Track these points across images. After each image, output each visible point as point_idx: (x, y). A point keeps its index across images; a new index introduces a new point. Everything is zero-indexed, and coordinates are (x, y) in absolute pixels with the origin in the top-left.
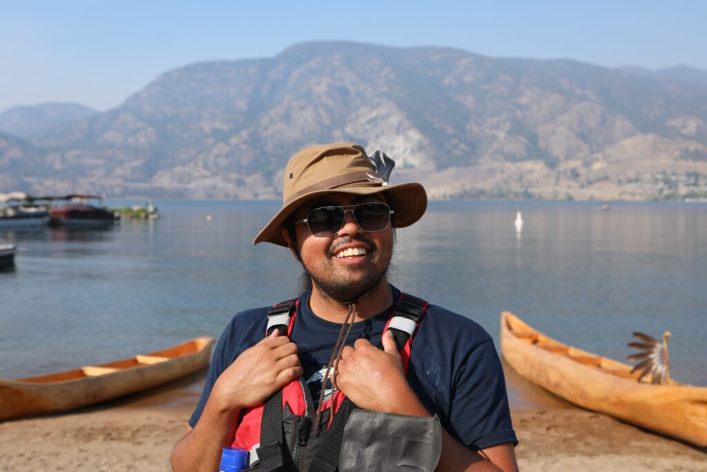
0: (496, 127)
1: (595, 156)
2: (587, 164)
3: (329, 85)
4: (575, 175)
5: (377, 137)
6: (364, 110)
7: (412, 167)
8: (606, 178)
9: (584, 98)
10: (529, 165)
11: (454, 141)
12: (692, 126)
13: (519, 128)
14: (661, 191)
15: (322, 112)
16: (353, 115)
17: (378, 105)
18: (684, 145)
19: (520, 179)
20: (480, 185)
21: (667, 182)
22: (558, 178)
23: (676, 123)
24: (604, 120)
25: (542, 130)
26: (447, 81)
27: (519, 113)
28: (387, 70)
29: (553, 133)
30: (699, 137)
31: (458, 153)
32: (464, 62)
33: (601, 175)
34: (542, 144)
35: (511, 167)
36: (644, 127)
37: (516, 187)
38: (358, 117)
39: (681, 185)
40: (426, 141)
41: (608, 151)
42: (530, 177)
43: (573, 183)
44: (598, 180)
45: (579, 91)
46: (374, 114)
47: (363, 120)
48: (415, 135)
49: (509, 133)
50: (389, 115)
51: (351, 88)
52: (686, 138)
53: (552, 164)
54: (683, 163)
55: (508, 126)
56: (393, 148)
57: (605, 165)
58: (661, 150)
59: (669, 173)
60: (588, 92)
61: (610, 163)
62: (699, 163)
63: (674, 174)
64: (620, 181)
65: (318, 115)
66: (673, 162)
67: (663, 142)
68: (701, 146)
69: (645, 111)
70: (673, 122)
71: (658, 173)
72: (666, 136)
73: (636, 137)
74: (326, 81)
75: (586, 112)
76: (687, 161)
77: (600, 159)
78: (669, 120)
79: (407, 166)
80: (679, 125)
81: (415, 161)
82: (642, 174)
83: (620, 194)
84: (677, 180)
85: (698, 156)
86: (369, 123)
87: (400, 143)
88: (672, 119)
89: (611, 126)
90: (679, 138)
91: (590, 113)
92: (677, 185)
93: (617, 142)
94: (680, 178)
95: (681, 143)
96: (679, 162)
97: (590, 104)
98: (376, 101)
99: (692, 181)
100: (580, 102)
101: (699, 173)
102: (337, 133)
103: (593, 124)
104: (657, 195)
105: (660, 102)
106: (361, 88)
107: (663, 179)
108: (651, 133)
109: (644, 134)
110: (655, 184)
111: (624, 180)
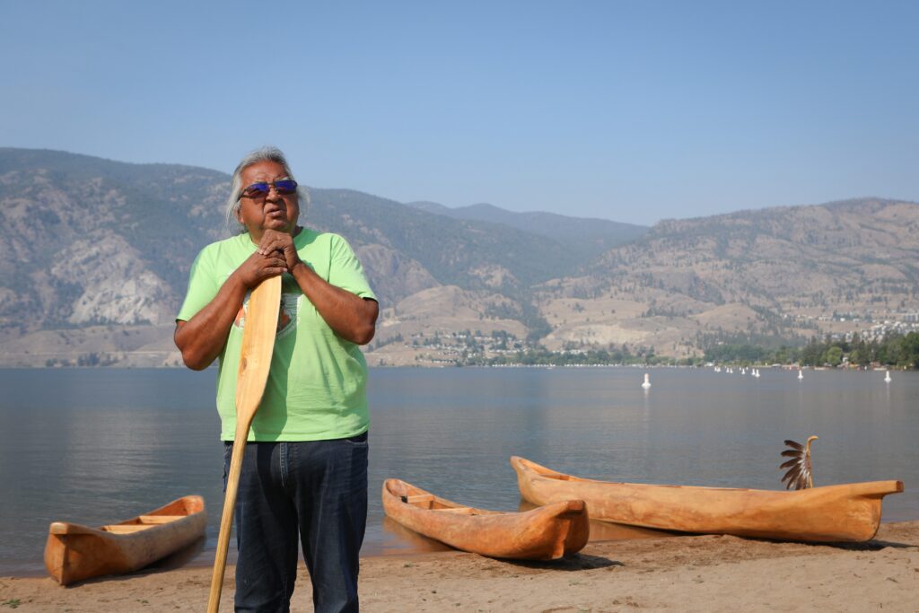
1: (385, 311)
3: (28, 210)
5: (98, 281)
6: (79, 244)
7: (147, 322)
8: (399, 339)
9: (373, 239)
12: (498, 276)
14: (465, 354)
15: (17, 247)
16: (64, 252)
17: (100, 239)
18: (489, 299)
21: (471, 343)
23: (480, 272)
24: (396, 267)
28: (113, 192)
30: (505, 290)
33: (394, 336)
36: (443, 276)
38: (70, 253)
39: (487, 347)
40: (166, 289)
41: (400, 306)
44: (389, 342)
45: (364, 230)
46: (94, 250)
47: (78, 258)
48: (151, 280)
50: (116, 252)
51: (61, 214)
52: (492, 290)
54: (489, 320)
56: (119, 297)
57: (398, 322)
58: (463, 304)
59: (473, 333)
60: (376, 230)
61: (404, 319)
62: (506, 320)
63: (479, 334)
64: (416, 343)
65: (12, 249)
66: (478, 320)
67: (465, 295)
68: (508, 301)
69: (443, 257)
70: (477, 271)
71: (460, 334)
72: (469, 288)
73: (434, 289)
74: (25, 202)
75: (374, 255)
76: (492, 318)
77: (392, 314)
78: (471, 268)
79: (138, 322)
80: (483, 275)
81: (150, 315)
82: (442, 334)
83: (417, 358)
84: (483, 342)
85: (505, 313)
86: (86, 262)
87: (130, 288)
88: (475, 267)
89: (405, 274)
90: (484, 291)
91: (378, 256)
92: (482, 348)
93: (411, 294)
94: (486, 339)
95: (485, 297)
96: (485, 319)
97: (378, 247)
98: (98, 233)
99: (500, 343)
100: (366, 244)
101: (508, 332)
102: (39, 275)
103: (383, 272)
104: (460, 359)
105: (461, 246)
106: (76, 215)
107: (466, 340)
108: (452, 284)
109: (444, 285)
110: (457, 346)
111: (421, 341)
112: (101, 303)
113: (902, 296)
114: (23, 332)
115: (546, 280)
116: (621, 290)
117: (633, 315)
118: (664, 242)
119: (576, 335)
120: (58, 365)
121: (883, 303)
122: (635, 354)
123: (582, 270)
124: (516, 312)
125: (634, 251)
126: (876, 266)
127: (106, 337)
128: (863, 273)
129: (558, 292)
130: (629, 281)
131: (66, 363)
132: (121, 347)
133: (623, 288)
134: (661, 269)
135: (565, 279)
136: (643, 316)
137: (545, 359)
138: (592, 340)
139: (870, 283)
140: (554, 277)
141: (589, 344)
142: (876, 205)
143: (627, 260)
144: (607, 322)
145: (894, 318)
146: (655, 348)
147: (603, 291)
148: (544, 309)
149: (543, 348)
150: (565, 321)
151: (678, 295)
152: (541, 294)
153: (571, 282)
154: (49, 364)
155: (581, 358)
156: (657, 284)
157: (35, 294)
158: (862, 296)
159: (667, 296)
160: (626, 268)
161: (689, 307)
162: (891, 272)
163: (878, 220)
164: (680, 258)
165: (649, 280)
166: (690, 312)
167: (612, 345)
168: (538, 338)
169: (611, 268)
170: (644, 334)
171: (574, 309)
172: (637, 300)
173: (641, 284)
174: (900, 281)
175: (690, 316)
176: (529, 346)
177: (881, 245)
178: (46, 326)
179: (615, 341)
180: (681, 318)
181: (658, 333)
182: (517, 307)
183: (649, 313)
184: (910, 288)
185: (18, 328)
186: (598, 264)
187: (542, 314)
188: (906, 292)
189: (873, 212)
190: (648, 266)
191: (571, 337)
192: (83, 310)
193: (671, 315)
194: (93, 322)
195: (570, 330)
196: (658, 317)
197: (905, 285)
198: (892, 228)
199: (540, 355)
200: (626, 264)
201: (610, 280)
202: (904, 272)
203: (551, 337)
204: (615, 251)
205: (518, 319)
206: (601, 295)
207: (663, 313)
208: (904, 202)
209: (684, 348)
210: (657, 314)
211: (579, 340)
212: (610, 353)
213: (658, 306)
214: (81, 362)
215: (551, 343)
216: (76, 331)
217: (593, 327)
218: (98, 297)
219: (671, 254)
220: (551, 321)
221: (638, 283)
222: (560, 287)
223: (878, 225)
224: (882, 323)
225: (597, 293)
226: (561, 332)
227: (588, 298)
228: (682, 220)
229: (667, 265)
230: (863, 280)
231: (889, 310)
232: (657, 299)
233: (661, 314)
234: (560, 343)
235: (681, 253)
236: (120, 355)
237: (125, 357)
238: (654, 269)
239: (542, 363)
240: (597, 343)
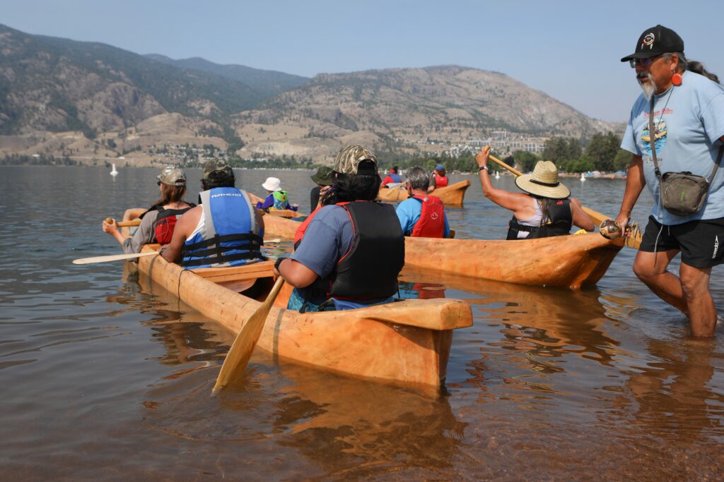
0: (37, 99)
1: (129, 129)
2: (122, 136)
4: (112, 145)
8: (139, 148)
9: (119, 79)
10: (69, 135)
12: (208, 108)
13: (58, 101)
14: (185, 160)
18: (202, 123)
19: (62, 147)
20: (22, 153)
21: (189, 153)
22: (97, 147)
23: (195, 104)
24: (136, 99)
25: (81, 105)
27: (59, 88)
29: (92, 107)
30: (212, 117)
33: (135, 146)
34: (81, 117)
35: (54, 137)
36: (169, 106)
37: (58, 155)
39: (200, 155)
41: (139, 126)
42: (70, 146)
43: (110, 152)
44: (133, 150)
45: (113, 72)
49: (49, 105)
52: (203, 117)
53: (91, 135)
54: (201, 137)
55: (48, 99)
57: (138, 137)
58: (183, 126)
59: (190, 146)
60: (121, 73)
61: (142, 135)
62: (213, 138)
63: (194, 146)
64: (151, 152)
66: (193, 137)
67: (185, 120)
68: (214, 125)
69: (170, 93)
70: (193, 104)
71: (182, 146)
72: (188, 115)
73: (163, 115)
75: (120, 90)
76: (204, 136)
77: (134, 132)
78: (189, 102)
80: (197, 107)
82: (169, 146)
83: (152, 162)
84: (197, 152)
85: (212, 132)
88: (192, 101)
89: (142, 104)
90: (198, 117)
91: (123, 92)
92: (197, 156)
93: (147, 118)
94: (199, 150)
95: (199, 121)
96: (198, 137)
97: (123, 84)
99: (209, 153)
100: (115, 82)
101: (214, 145)
103: (126, 102)
104: (182, 163)
105: (182, 86)
107: (186, 151)
108: (175, 111)
109: (170, 112)
110: (180, 154)
111: (155, 151)
113: (470, 129)
115: (240, 111)
116: (290, 119)
117: (298, 137)
118: (320, 88)
119: (261, 148)
121: (458, 134)
122: (299, 162)
123: (265, 105)
124: (219, 132)
125: (300, 93)
126: (455, 110)
128: (446, 114)
129: (249, 120)
130: (296, 114)
133: (292, 118)
134: (318, 107)
135: (254, 111)
136: (305, 137)
137: (240, 164)
138: (271, 152)
139: (451, 120)
140: (246, 110)
141: (269, 155)
142: (457, 70)
143: (295, 100)
144: (281, 141)
145: (465, 143)
146: (313, 159)
147: (278, 120)
148: (239, 131)
149: (238, 156)
150: (253, 139)
151: (328, 124)
152: (237, 120)
153: (257, 113)
155: (263, 164)
156: (315, 116)
158: (445, 128)
159: (321, 124)
160: (294, 105)
161: (336, 132)
162: (464, 114)
163: (458, 80)
164: (330, 99)
165: (309, 114)
166: (336, 135)
167: (284, 156)
168: (235, 150)
169: (284, 105)
170: (306, 149)
171: (259, 131)
172: (301, 126)
173: (304, 116)
174: (470, 120)
175: (336, 138)
176: (229, 155)
177: (458, 96)
179: (286, 153)
180: (330, 139)
181: (315, 149)
182: (221, 129)
183: (309, 136)
184: (475, 124)
186: (276, 101)
187: (237, 134)
188: (472, 127)
189: (455, 74)
190: (309, 104)
191: (257, 150)
193: (324, 137)
195: (256, 145)
196: (315, 138)
197: (472, 122)
198: (466, 85)
199: (237, 161)
200: (294, 102)
201: (283, 112)
202: (472, 114)
203: (243, 149)
204: (287, 93)
205: (222, 137)
206: (277, 122)
207: (319, 136)
208: (474, 69)
209: (332, 159)
210: (314, 136)
211: (263, 152)
212: (283, 161)
213: (315, 130)
215: (244, 153)
217: (272, 144)
219: (324, 97)
220: (244, 138)
221: (302, 115)
222: (250, 116)
223: (457, 83)
224: (457, 146)
225: (275, 121)
226: (251, 146)
227: (268, 124)
228: (332, 74)
229: (321, 104)
230: (446, 118)
231: (462, 138)
232: (315, 126)
233: (317, 136)
234: (250, 154)
235: (331, 96)
238: (313, 106)
239: (238, 166)
240: (274, 154)
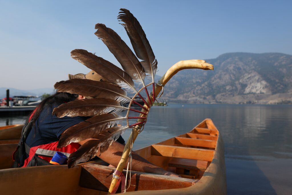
3: (234, 67)
5: (251, 83)
6: (246, 74)
7: (263, 93)
11: (279, 84)
15: (232, 75)
16: (242, 76)
17: (251, 73)
20: (288, 99)
26: (276, 64)
28: (254, 61)
31: (280, 88)
32: (282, 57)
38: (244, 77)
40: (268, 85)
46: (250, 76)
47: (246, 78)
48: (264, 83)
50: (255, 76)
51: (242, 68)
56: (256, 87)
65: (230, 76)
74: (233, 65)
79: (261, 93)
81: (264, 91)
86: (248, 79)
87: (259, 85)
98: (250, 71)
102: (237, 82)
106: (245, 67)
112: (252, 88)
114: (233, 96)
120: (242, 104)
127: (253, 97)
131: (243, 103)
132: (257, 99)
154: (240, 103)
157: (236, 87)
178: (239, 94)
185: (232, 95)
192: (247, 90)
194: (250, 93)
214: (247, 103)
216: (245, 96)
218: (251, 87)
236: (256, 101)
237: (258, 102)
